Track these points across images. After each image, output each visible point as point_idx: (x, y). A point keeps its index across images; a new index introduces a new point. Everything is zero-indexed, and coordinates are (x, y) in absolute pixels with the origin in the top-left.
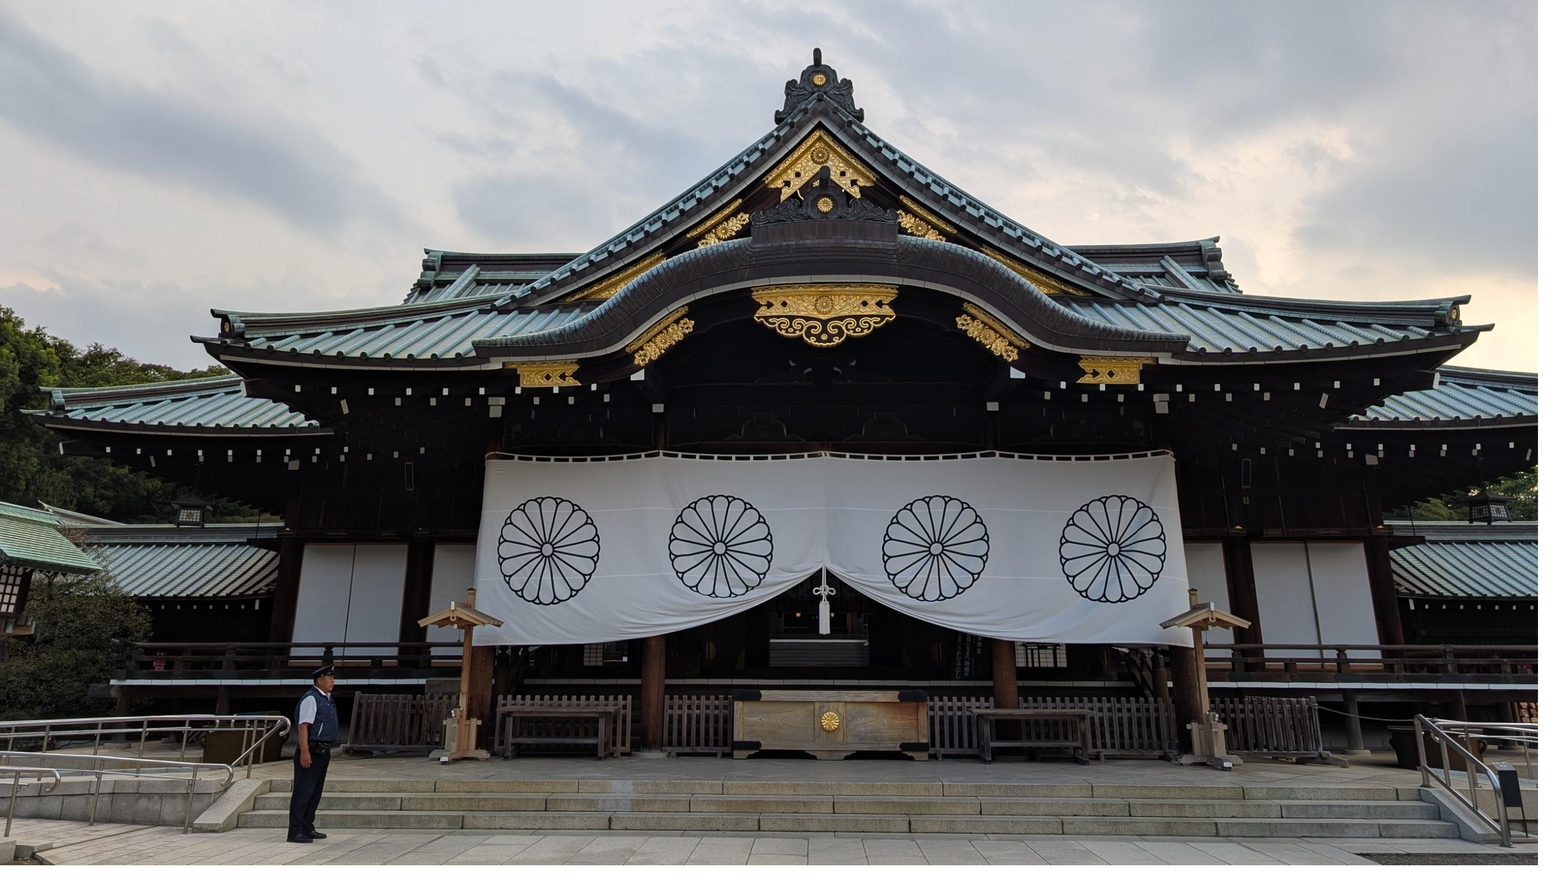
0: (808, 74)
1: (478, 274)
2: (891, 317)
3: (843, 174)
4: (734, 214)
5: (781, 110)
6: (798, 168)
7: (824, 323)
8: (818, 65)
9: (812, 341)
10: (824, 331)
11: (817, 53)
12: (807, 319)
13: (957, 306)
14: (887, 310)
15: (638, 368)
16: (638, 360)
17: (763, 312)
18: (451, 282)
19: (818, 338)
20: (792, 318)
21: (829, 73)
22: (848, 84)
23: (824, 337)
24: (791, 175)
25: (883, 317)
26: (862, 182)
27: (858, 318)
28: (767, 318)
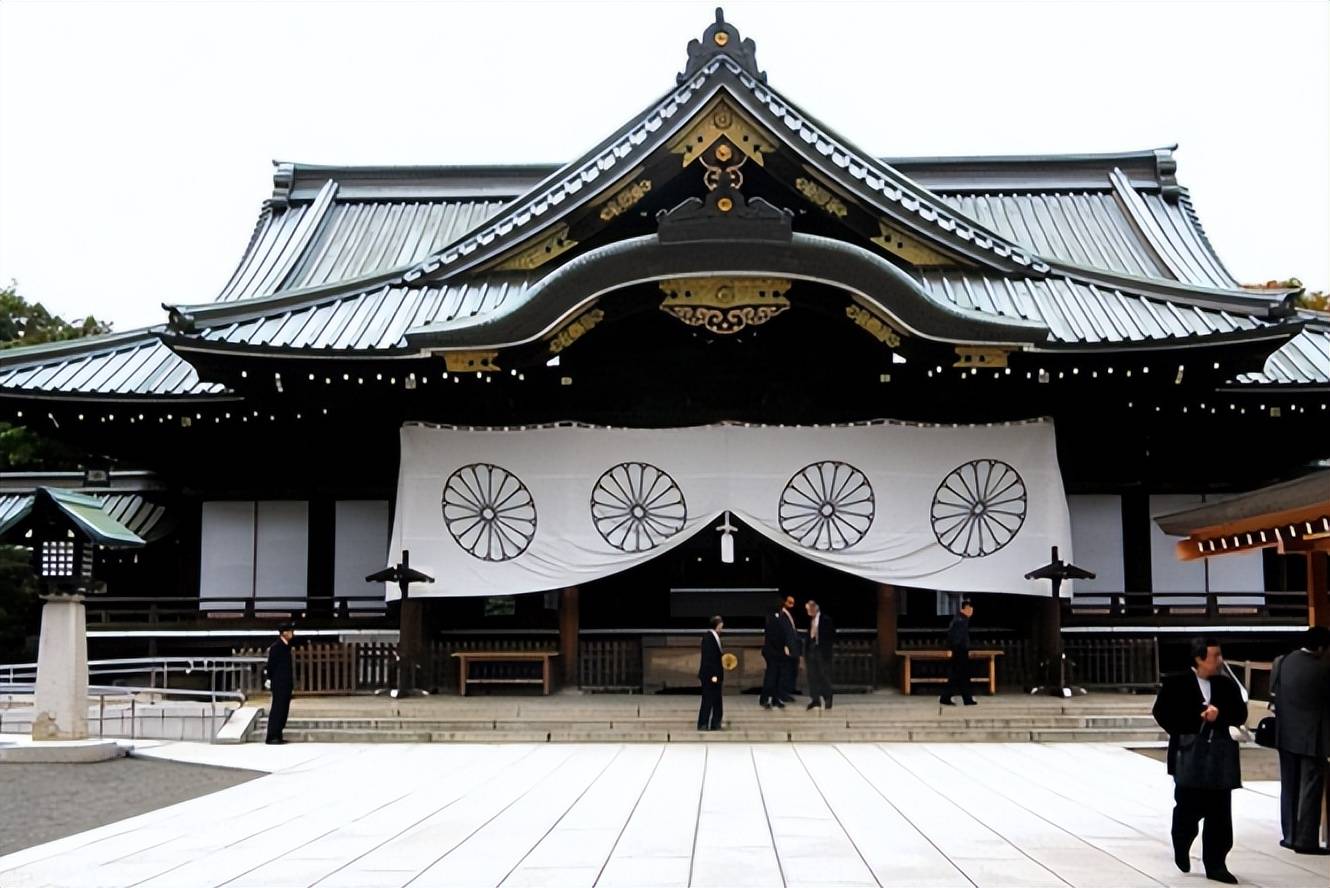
0: (711, 33)
1: (337, 192)
2: (785, 306)
3: (746, 139)
4: (637, 181)
5: (683, 71)
6: (700, 132)
7: (725, 312)
8: (720, 25)
9: (714, 329)
10: (725, 319)
11: (719, 12)
12: (709, 308)
13: (847, 298)
14: (782, 300)
15: (552, 356)
16: (553, 348)
17: (669, 301)
18: (310, 202)
19: (719, 326)
20: (695, 308)
21: (732, 33)
22: (750, 44)
23: (725, 325)
24: (693, 141)
25: (778, 307)
26: (764, 148)
27: (756, 307)
28: (672, 308)
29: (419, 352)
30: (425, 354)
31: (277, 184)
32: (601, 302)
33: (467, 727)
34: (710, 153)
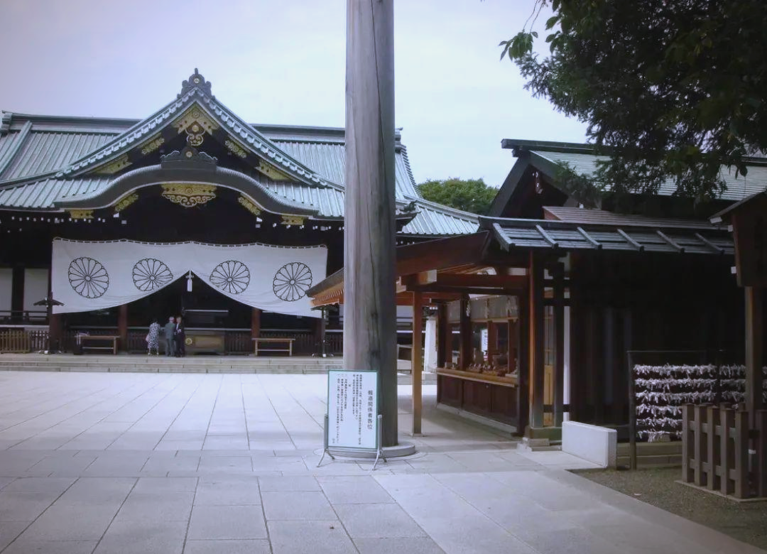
0: (192, 78)
1: (32, 127)
2: (214, 197)
3: (205, 123)
4: (158, 138)
5: (180, 93)
6: (186, 119)
7: (189, 198)
8: (197, 75)
9: (184, 205)
10: (189, 201)
11: (196, 70)
12: (182, 196)
13: (239, 195)
14: (212, 194)
15: (116, 213)
16: (116, 209)
17: (165, 192)
18: (19, 131)
19: (186, 203)
20: (176, 195)
21: (201, 78)
22: (209, 84)
23: (188, 203)
24: (183, 123)
25: (211, 197)
26: (212, 127)
27: (201, 196)
28: (166, 195)
29: (59, 209)
30: (62, 210)
31: (4, 122)
32: (138, 192)
33: (77, 365)
34: (189, 128)
